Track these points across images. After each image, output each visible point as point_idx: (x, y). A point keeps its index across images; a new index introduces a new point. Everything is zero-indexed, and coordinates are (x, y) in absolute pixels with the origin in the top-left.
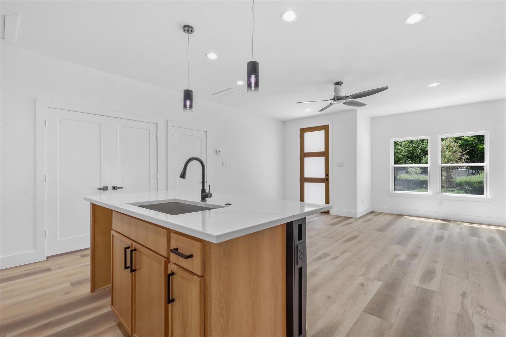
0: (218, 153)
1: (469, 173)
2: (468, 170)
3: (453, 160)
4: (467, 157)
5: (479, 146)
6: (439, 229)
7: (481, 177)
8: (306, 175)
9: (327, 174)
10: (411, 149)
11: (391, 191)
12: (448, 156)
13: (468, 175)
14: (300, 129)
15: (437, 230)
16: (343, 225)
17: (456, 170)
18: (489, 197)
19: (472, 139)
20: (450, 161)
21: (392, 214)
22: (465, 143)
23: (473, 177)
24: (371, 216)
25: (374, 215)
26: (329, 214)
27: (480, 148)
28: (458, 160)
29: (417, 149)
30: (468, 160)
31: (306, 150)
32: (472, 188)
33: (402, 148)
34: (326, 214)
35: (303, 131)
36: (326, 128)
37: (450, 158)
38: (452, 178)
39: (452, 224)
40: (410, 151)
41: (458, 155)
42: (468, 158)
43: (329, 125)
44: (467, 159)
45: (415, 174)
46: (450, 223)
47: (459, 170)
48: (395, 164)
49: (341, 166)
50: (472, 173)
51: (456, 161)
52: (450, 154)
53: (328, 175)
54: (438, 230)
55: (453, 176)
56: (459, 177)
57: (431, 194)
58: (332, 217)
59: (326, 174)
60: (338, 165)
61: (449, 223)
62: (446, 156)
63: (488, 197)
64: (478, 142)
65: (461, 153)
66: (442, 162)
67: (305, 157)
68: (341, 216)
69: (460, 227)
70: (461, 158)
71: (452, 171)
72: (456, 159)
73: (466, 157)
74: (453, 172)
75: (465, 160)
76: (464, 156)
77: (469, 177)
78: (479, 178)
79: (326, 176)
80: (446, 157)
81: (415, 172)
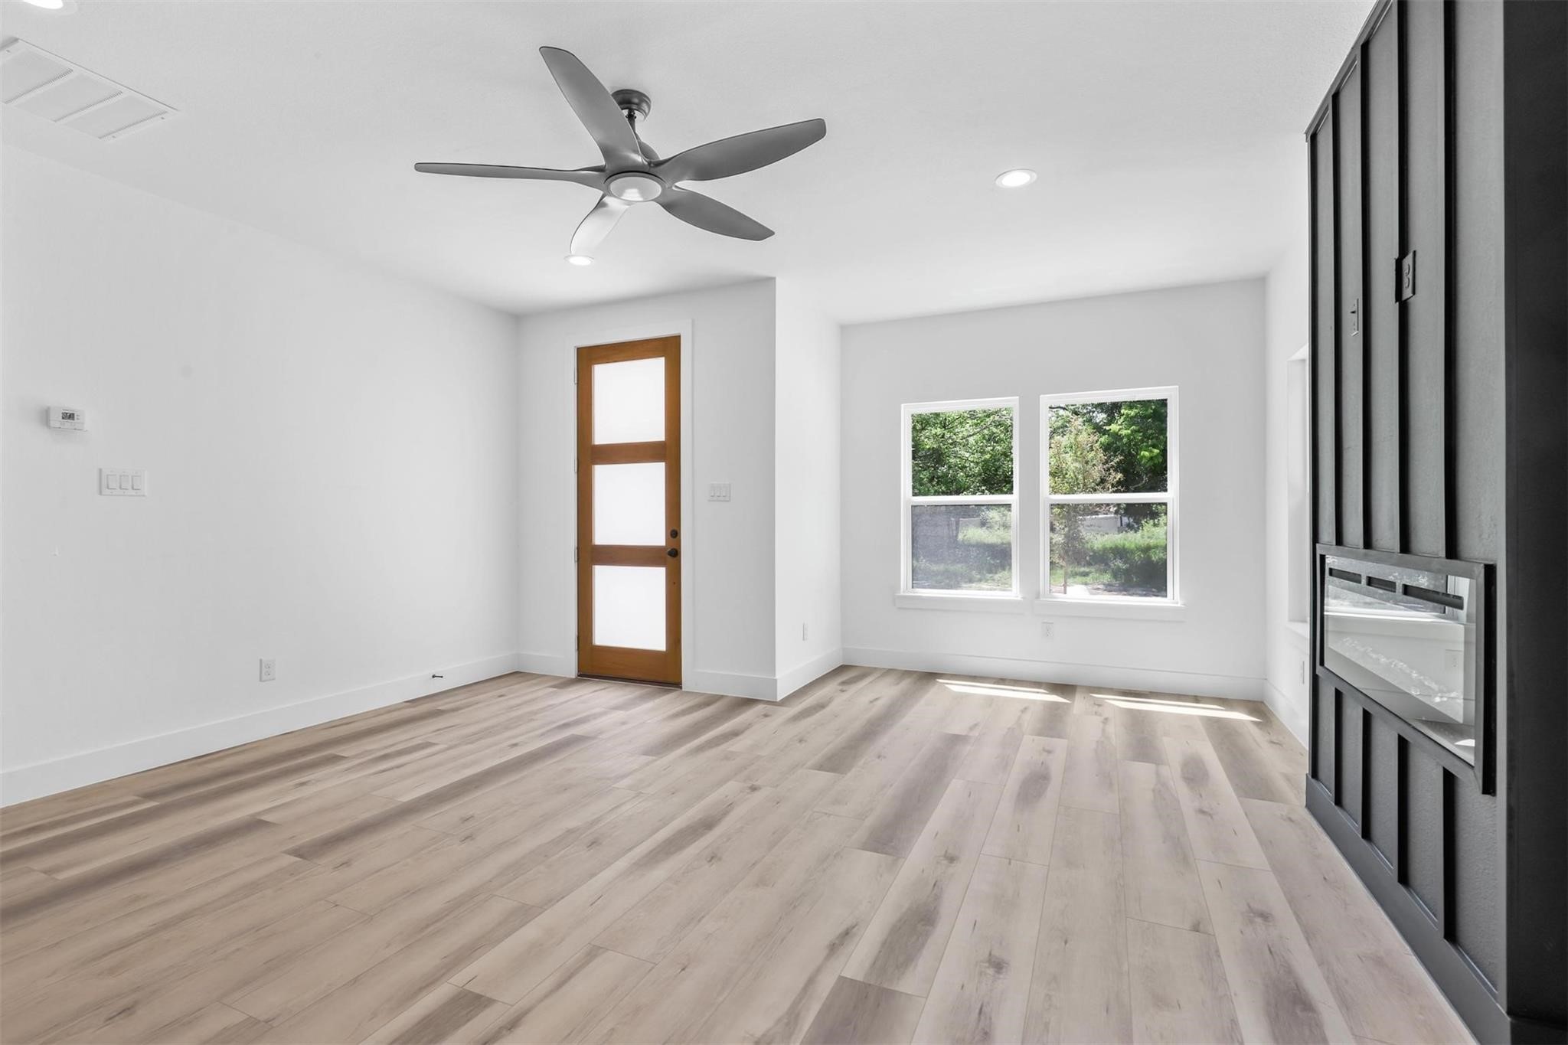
0: (52, 424)
1: (1121, 525)
2: (1119, 516)
3: (1085, 485)
4: (1119, 476)
5: (1142, 453)
6: (1039, 734)
7: (1146, 534)
8: (602, 536)
9: (674, 533)
10: (988, 456)
11: (902, 590)
12: (1072, 475)
13: (1120, 531)
14: (578, 349)
15: (1032, 737)
16: (700, 749)
17: (1094, 517)
18: (1179, 605)
19: (1129, 431)
20: (1076, 489)
21: (907, 673)
22: (1113, 443)
23: (1131, 535)
24: (830, 688)
25: (843, 683)
26: (681, 688)
27: (1144, 456)
28: (1097, 485)
29: (1005, 460)
30: (1120, 488)
31: (602, 436)
32: (1128, 565)
33: (967, 455)
34: (668, 692)
35: (589, 357)
36: (668, 348)
37: (1077, 479)
38: (1083, 541)
39: (1079, 704)
40: (986, 461)
41: (1096, 473)
42: (1120, 479)
43: (679, 337)
44: (1119, 483)
45: (1002, 529)
46: (1074, 701)
47: (1100, 516)
48: (915, 495)
49: (720, 498)
50: (1129, 526)
51: (1092, 488)
52: (1077, 468)
53: (678, 537)
54: (1036, 738)
55: (1084, 533)
56: (1099, 537)
57: (1019, 598)
58: (690, 702)
59: (669, 531)
60: (713, 494)
61: (1068, 701)
62: (1066, 474)
63: (1177, 603)
64: (1142, 441)
65: (1106, 462)
66: (1055, 490)
67: (597, 464)
68: (722, 697)
69: (1100, 715)
70: (1103, 481)
71: (1081, 520)
72: (1093, 482)
73: (1115, 478)
74: (1084, 522)
75: (1113, 486)
76: (1110, 474)
77: (1121, 535)
78: (1142, 537)
79: (670, 537)
80: (1067, 476)
81: (1001, 523)
